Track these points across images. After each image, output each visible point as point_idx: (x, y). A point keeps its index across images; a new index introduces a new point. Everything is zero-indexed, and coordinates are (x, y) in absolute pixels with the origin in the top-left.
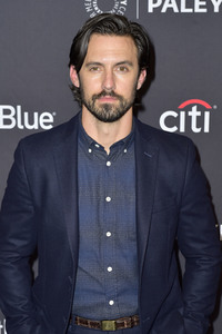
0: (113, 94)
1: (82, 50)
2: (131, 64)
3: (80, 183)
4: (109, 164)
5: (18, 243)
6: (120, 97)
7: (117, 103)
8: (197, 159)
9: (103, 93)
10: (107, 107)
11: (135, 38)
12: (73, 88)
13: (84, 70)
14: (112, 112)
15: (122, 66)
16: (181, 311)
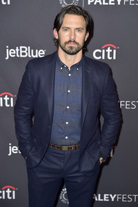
0: (74, 42)
1: (60, 22)
2: (83, 29)
3: (56, 83)
4: (70, 75)
5: (26, 108)
6: (77, 44)
7: (76, 46)
8: (111, 74)
9: (70, 41)
10: (71, 48)
11: (85, 17)
12: (55, 39)
13: (61, 30)
14: (74, 50)
15: (78, 29)
16: (99, 142)
